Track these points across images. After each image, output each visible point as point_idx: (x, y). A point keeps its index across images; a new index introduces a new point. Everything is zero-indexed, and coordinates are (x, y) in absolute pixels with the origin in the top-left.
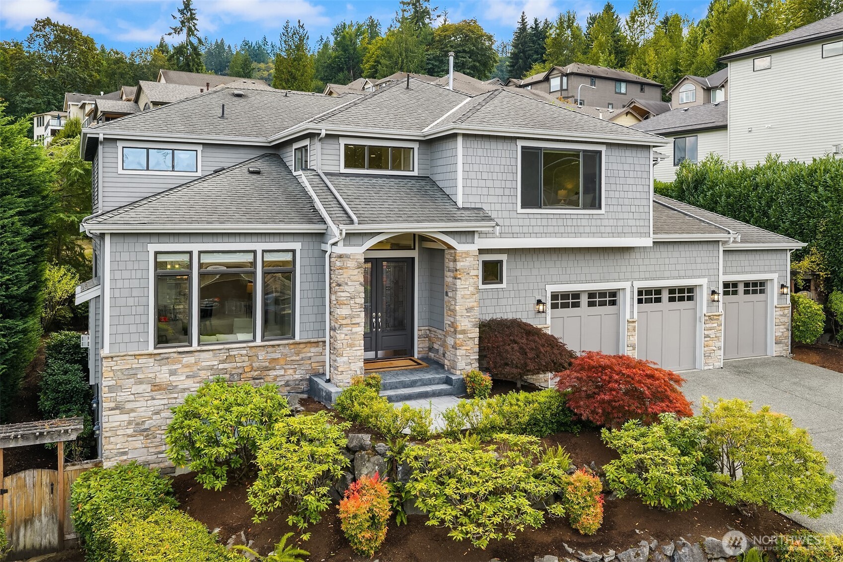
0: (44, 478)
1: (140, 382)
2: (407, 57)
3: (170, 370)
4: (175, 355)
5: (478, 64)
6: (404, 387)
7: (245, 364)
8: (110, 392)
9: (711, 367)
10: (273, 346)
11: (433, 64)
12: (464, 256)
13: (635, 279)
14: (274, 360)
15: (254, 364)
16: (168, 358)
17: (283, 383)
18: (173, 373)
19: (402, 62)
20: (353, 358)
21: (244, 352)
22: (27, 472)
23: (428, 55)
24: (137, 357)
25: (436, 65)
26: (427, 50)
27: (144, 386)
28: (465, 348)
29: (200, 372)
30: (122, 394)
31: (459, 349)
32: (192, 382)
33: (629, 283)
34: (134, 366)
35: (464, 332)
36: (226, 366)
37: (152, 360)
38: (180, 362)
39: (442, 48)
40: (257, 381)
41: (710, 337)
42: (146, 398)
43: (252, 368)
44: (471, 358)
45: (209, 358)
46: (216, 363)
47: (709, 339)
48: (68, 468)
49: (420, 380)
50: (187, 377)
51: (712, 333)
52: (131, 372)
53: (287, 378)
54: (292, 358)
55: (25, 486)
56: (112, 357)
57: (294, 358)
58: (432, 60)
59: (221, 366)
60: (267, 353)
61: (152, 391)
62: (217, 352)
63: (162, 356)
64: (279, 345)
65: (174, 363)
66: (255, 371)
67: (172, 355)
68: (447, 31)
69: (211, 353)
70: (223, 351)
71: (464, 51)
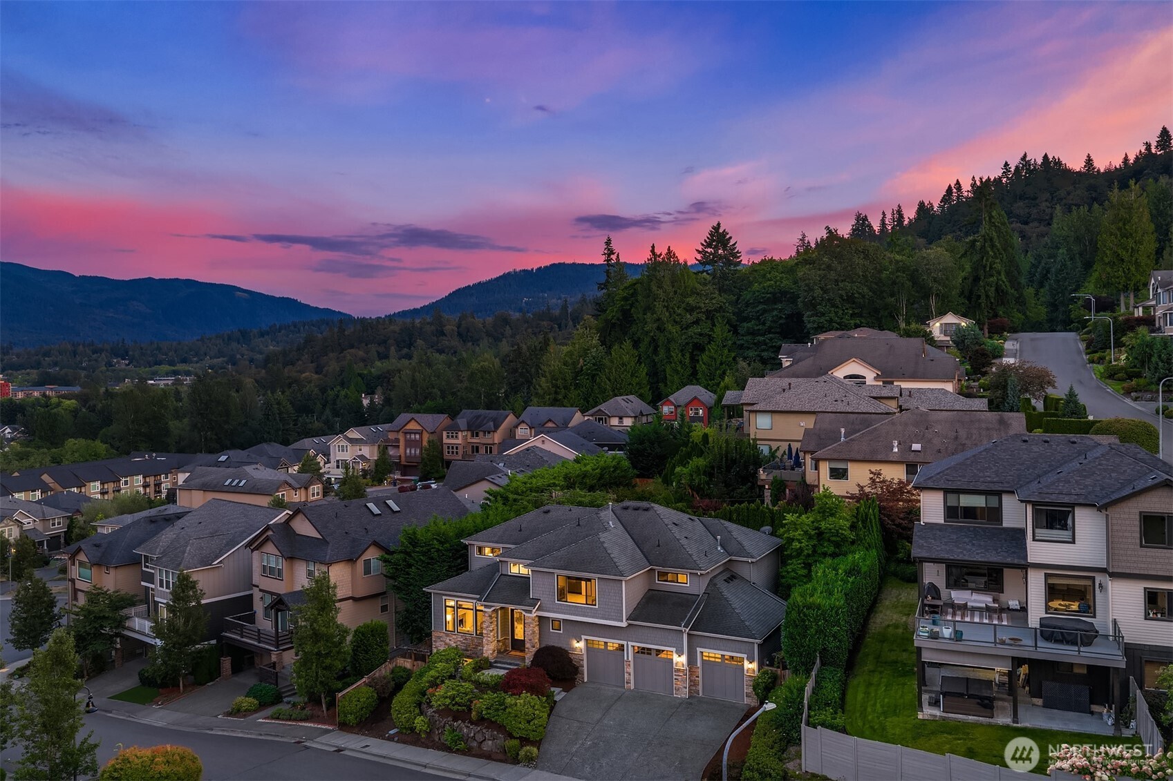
3: (449, 639)
7: (470, 642)
8: (433, 642)
9: (680, 696)
10: (478, 637)
13: (630, 641)
14: (477, 642)
16: (449, 635)
21: (471, 638)
24: (441, 632)
27: (441, 643)
28: (529, 655)
29: (458, 641)
30: (436, 644)
32: (454, 644)
33: (626, 642)
35: (528, 648)
36: (464, 641)
37: (444, 635)
38: (452, 637)
40: (474, 649)
42: (442, 647)
45: (460, 638)
47: (678, 681)
51: (680, 678)
52: (439, 637)
53: (480, 650)
56: (435, 631)
61: (444, 645)
62: (462, 636)
66: (474, 645)
70: (465, 636)
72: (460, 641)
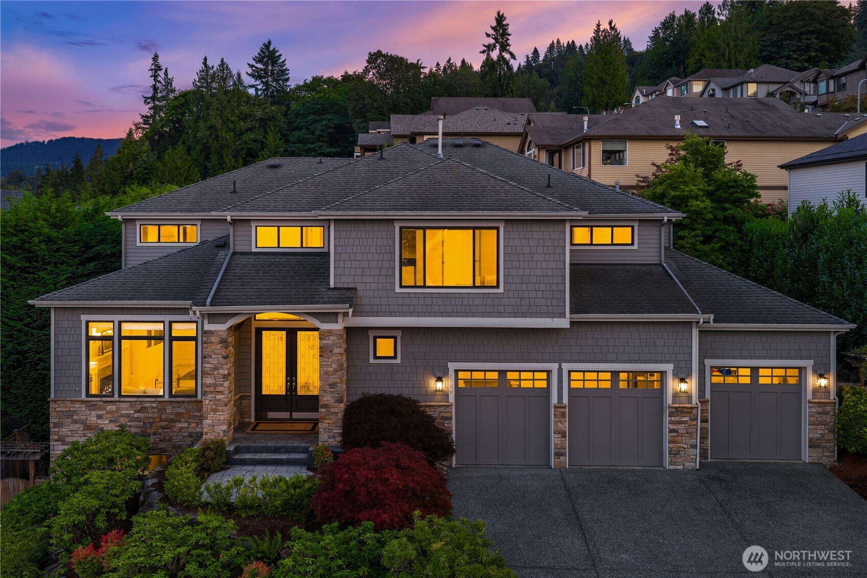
0: (21, 485)
1: (76, 422)
2: (736, 46)
3: (97, 415)
4: (101, 403)
5: (827, 45)
6: (268, 452)
7: (155, 415)
8: (54, 427)
9: (680, 467)
10: (178, 402)
11: (769, 51)
12: (326, 334)
13: (565, 361)
14: (178, 414)
15: (163, 416)
16: (95, 405)
17: (186, 434)
18: (99, 417)
19: (730, 53)
20: (217, 421)
21: (155, 405)
22: (10, 479)
23: (765, 41)
24: (74, 402)
25: (774, 52)
26: (763, 36)
27: (78, 426)
28: (328, 421)
29: (120, 418)
30: (63, 430)
31: (321, 422)
32: (113, 426)
33: (556, 365)
34: (71, 409)
35: (326, 406)
36: (141, 415)
37: (84, 406)
38: (105, 409)
39: (781, 32)
40: (165, 430)
41: (677, 432)
42: (80, 435)
43: (161, 419)
44: (334, 431)
45: (127, 408)
46: (132, 412)
47: (675, 434)
48: (37, 480)
49: (284, 447)
50: (110, 421)
51: (681, 428)
52: (69, 414)
53: (190, 430)
54: (195, 414)
55: (9, 488)
56: (56, 401)
57: (196, 414)
58: (769, 46)
59: (136, 415)
60: (174, 407)
61: (84, 429)
62: (133, 403)
63: (92, 403)
64: (183, 402)
65: (100, 408)
66: (164, 421)
67: (98, 403)
68: (788, 11)
69: (128, 404)
70: (138, 403)
71: (809, 32)
72: (128, 416)
